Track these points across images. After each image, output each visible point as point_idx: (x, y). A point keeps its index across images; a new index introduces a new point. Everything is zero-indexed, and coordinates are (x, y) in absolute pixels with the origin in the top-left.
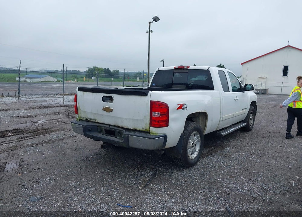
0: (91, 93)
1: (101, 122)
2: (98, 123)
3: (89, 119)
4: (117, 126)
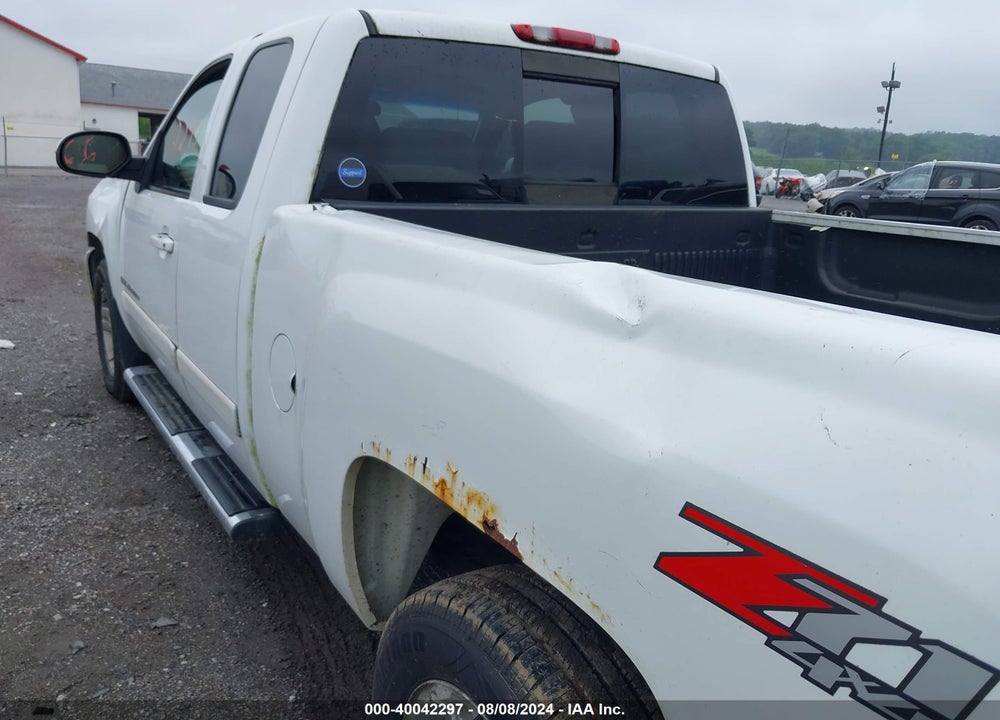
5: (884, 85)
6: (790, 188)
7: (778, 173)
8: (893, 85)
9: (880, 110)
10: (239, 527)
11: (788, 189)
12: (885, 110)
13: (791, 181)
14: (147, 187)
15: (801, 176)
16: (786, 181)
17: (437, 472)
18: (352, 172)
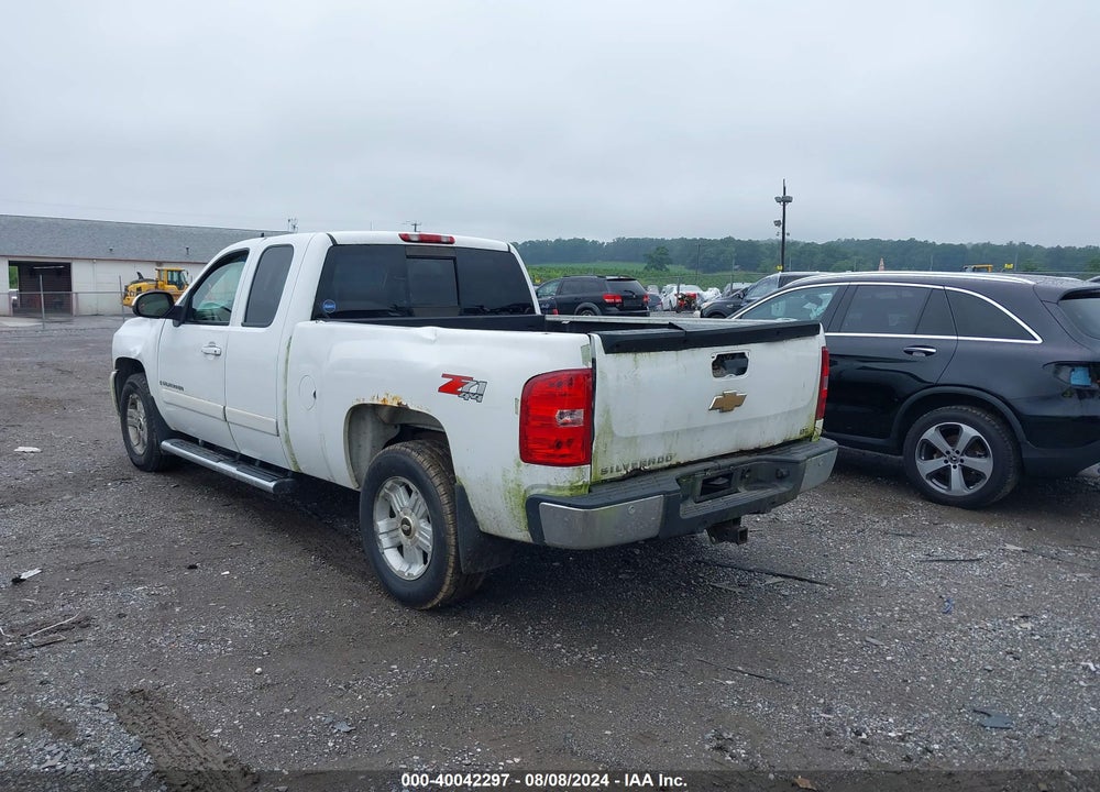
0: (672, 354)
1: (687, 460)
2: (679, 465)
3: (643, 464)
4: (742, 452)
5: (778, 200)
6: (689, 303)
7: (678, 290)
8: (785, 200)
9: (777, 223)
10: (275, 486)
11: (687, 304)
12: (782, 223)
13: (689, 296)
14: (184, 323)
15: (701, 292)
16: (684, 296)
17: (382, 397)
18: (329, 306)
